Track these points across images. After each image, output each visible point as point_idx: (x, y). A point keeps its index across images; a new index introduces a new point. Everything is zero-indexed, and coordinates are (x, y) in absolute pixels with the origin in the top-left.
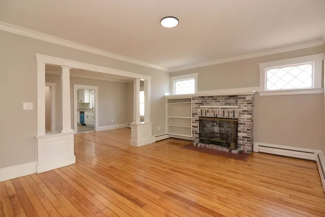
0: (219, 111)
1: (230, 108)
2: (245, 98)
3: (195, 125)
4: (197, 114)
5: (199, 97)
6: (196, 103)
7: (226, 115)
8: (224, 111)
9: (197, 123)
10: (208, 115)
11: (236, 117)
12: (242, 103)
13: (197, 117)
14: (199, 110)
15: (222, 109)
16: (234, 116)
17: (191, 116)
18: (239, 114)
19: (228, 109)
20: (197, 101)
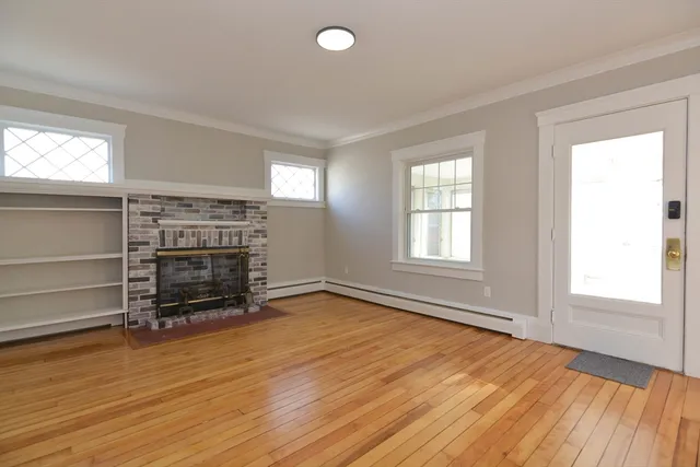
0: (210, 232)
1: (233, 227)
2: (258, 208)
3: (141, 273)
4: (147, 243)
5: (154, 197)
6: (143, 214)
7: (225, 241)
8: (221, 233)
9: (148, 267)
10: (182, 243)
11: (244, 244)
12: (253, 217)
13: (147, 252)
14: (156, 232)
15: (217, 227)
16: (240, 242)
17: (121, 251)
18: (250, 236)
19: (228, 227)
20: (148, 208)
